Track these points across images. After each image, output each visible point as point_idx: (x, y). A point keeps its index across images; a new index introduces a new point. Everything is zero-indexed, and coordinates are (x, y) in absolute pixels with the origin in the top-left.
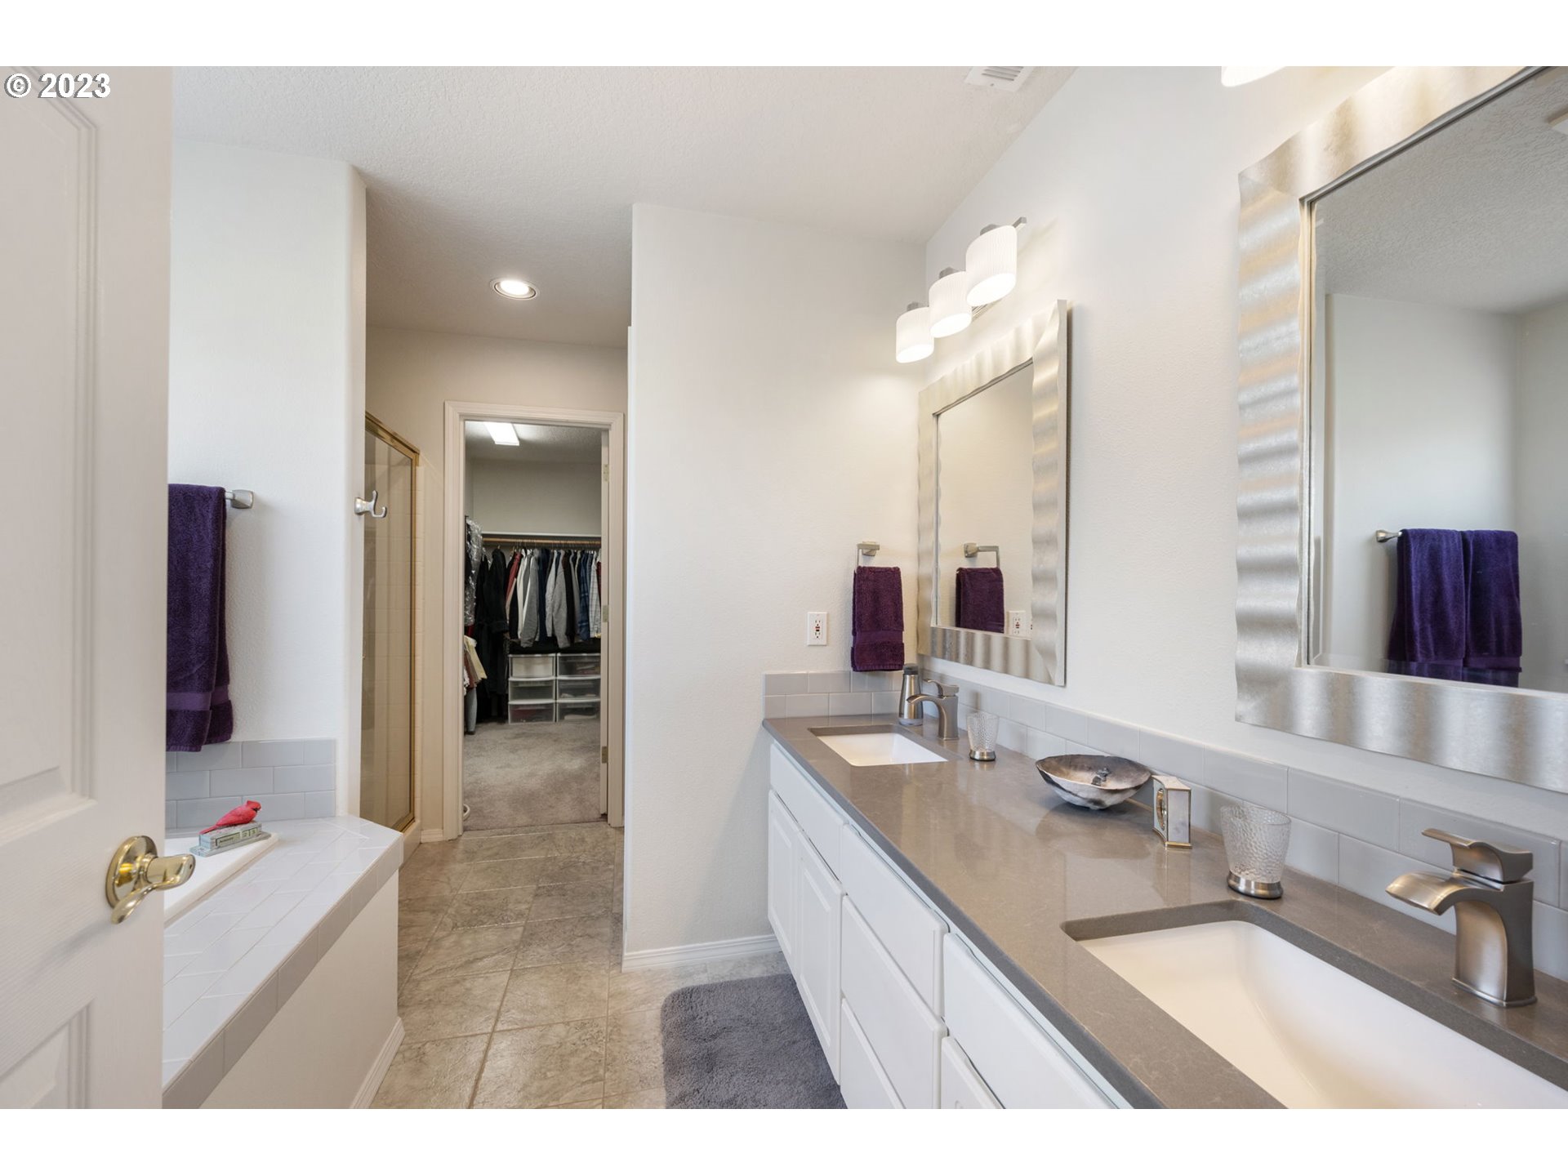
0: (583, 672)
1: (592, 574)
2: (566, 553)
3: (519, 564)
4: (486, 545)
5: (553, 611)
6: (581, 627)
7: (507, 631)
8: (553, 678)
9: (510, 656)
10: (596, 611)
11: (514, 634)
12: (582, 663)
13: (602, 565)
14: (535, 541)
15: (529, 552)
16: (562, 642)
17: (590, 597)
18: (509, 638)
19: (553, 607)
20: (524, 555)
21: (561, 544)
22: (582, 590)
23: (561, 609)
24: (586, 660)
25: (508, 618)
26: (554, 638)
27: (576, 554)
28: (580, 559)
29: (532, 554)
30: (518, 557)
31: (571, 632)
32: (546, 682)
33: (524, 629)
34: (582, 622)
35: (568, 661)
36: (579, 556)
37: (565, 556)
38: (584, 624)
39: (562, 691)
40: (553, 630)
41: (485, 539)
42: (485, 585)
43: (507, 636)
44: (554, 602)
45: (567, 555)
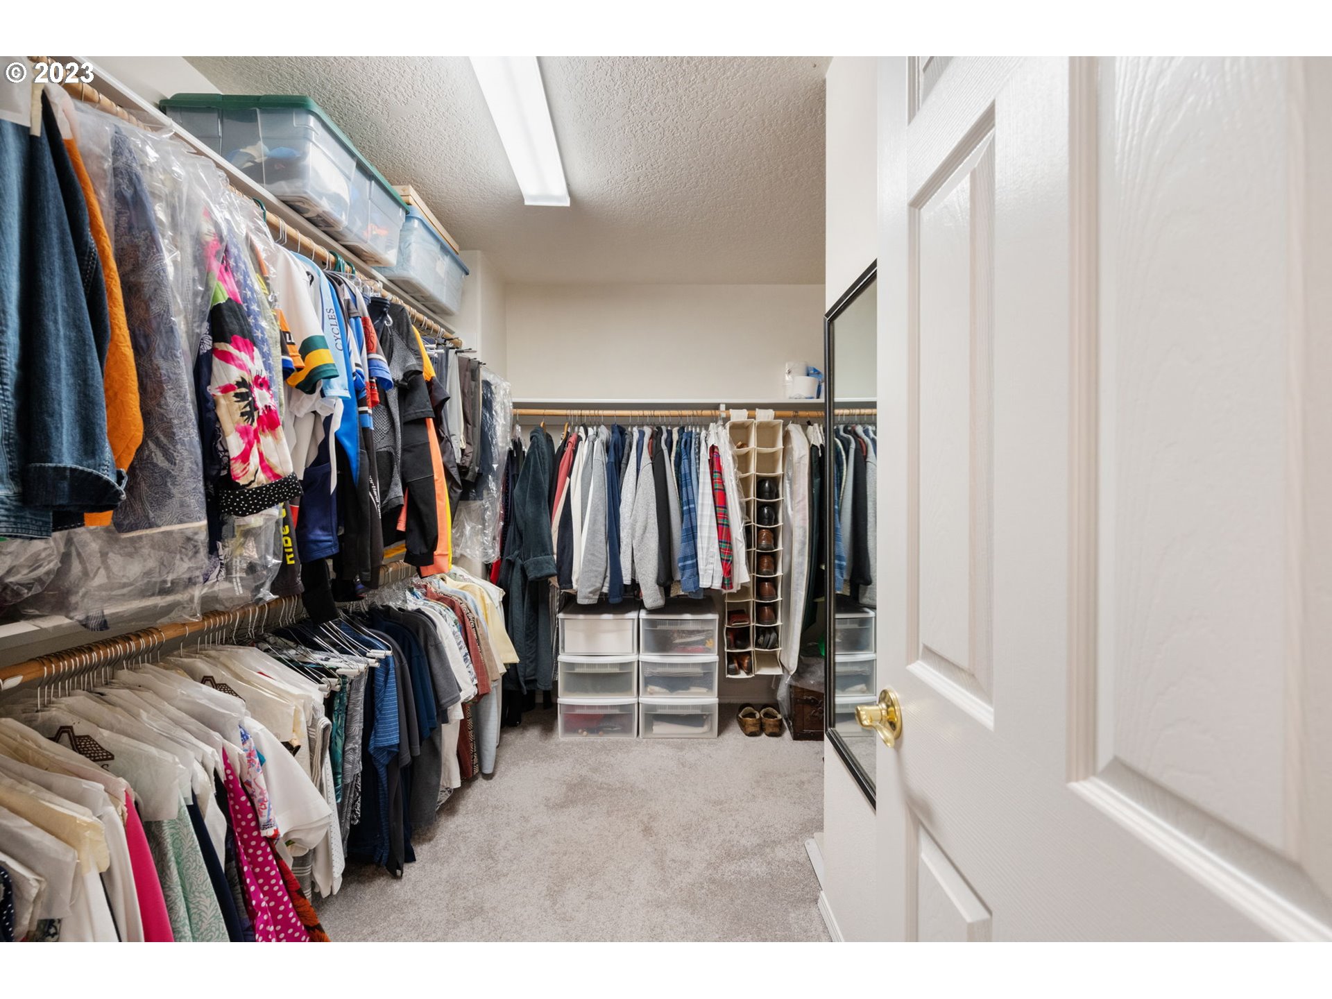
0: (685, 648)
1: (702, 470)
2: (653, 431)
3: (575, 452)
4: (516, 420)
5: (633, 537)
6: (684, 568)
7: (552, 575)
8: (633, 658)
9: (561, 616)
10: (709, 537)
11: (566, 580)
12: (683, 631)
13: (721, 452)
14: (601, 412)
15: (591, 431)
16: (651, 595)
17: (699, 512)
18: (557, 585)
19: (633, 529)
20: (583, 436)
21: (644, 416)
22: (685, 499)
23: (647, 535)
24: (691, 627)
25: (555, 550)
26: (635, 585)
27: (670, 433)
28: (679, 442)
29: (597, 434)
30: (572, 439)
31: (666, 580)
32: (622, 665)
33: (583, 572)
34: (685, 559)
35: (659, 628)
36: (675, 437)
37: (652, 437)
38: (689, 562)
39: (650, 680)
40: (633, 572)
41: (519, 411)
42: (517, 491)
43: (554, 581)
44: (635, 521)
45: (656, 436)
